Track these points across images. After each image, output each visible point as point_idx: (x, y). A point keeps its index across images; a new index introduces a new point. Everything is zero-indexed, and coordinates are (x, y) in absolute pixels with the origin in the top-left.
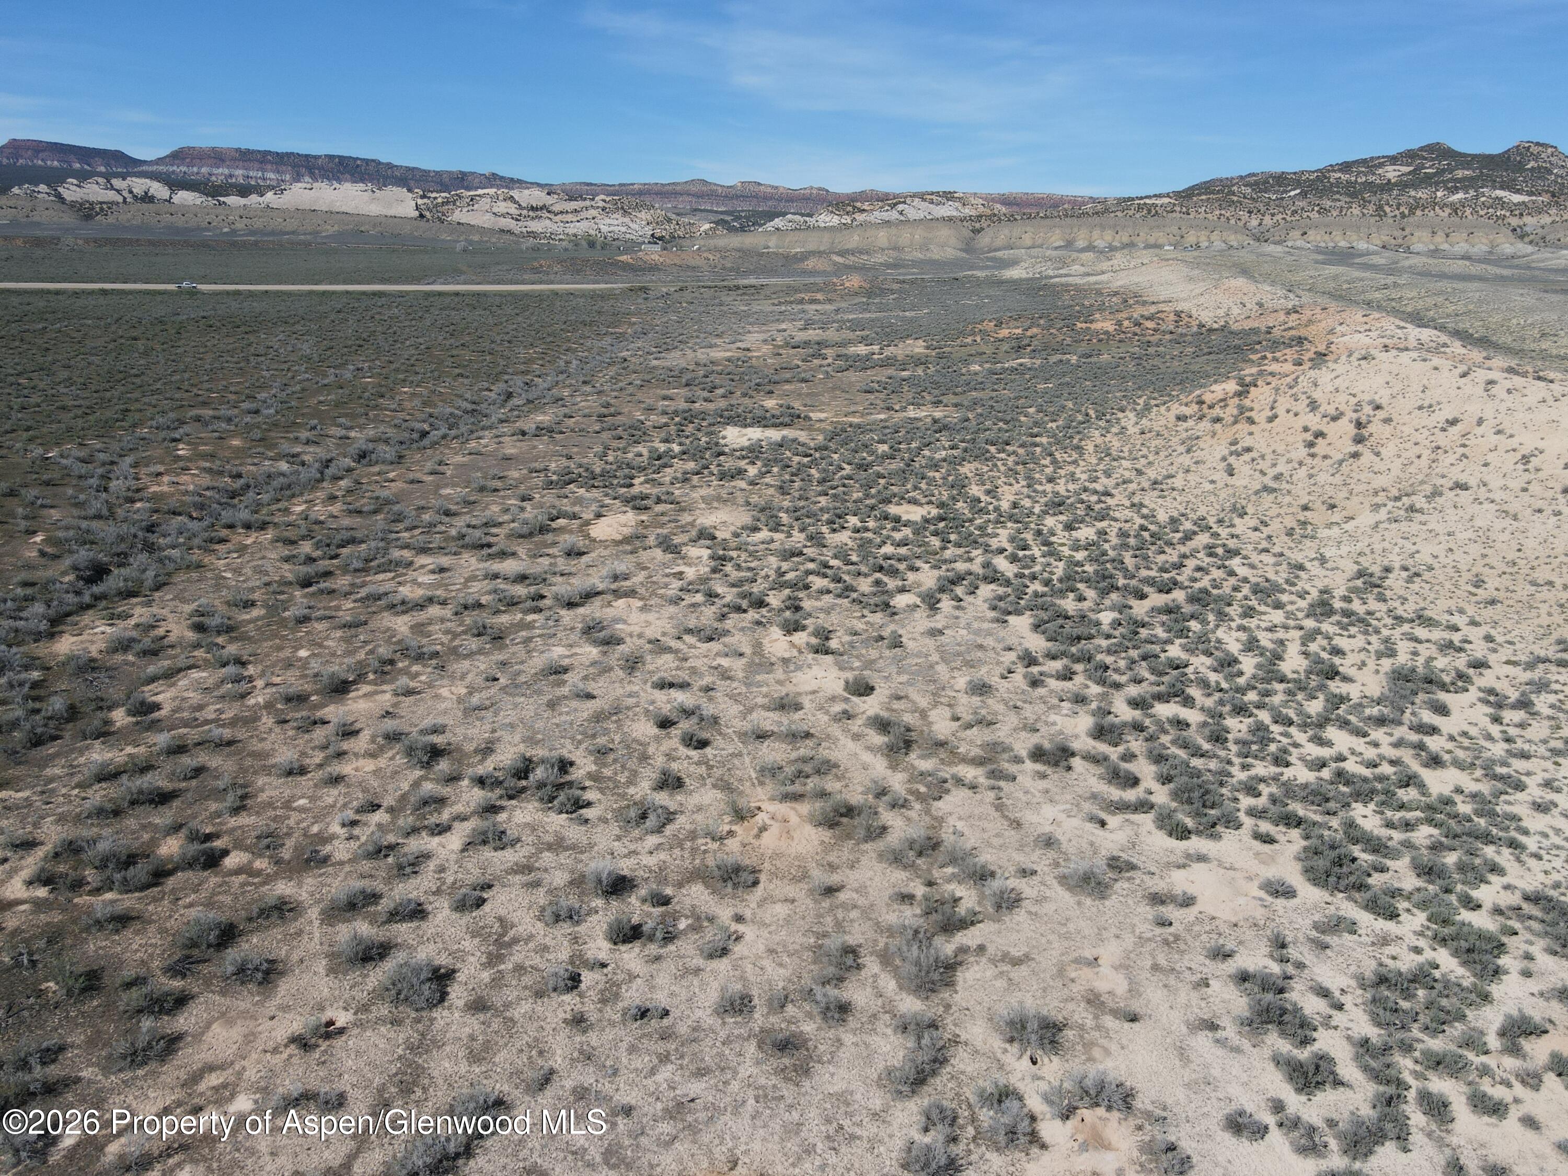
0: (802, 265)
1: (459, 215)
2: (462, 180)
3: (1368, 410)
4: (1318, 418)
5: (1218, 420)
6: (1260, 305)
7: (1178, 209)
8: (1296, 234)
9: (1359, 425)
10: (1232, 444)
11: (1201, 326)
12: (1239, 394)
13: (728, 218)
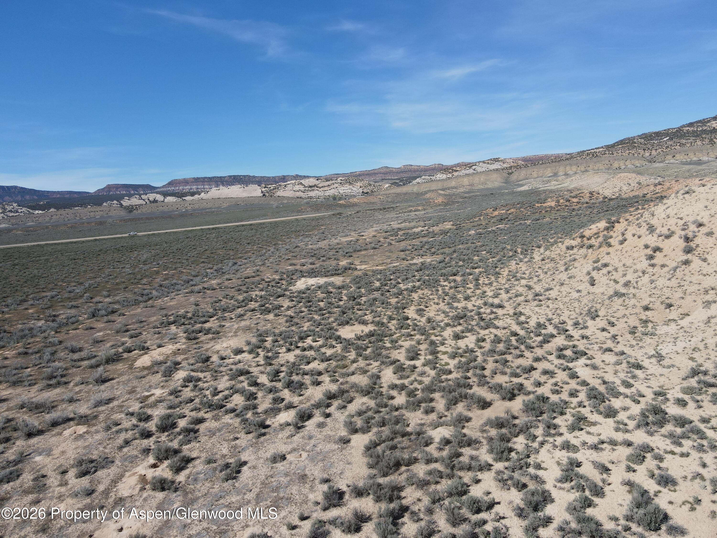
1: (280, 193)
2: (284, 179)
3: (693, 227)
4: (655, 237)
5: (591, 247)
6: (639, 183)
7: (607, 152)
8: (670, 157)
9: (687, 239)
10: (595, 262)
11: (605, 198)
12: (607, 229)
13: (398, 181)
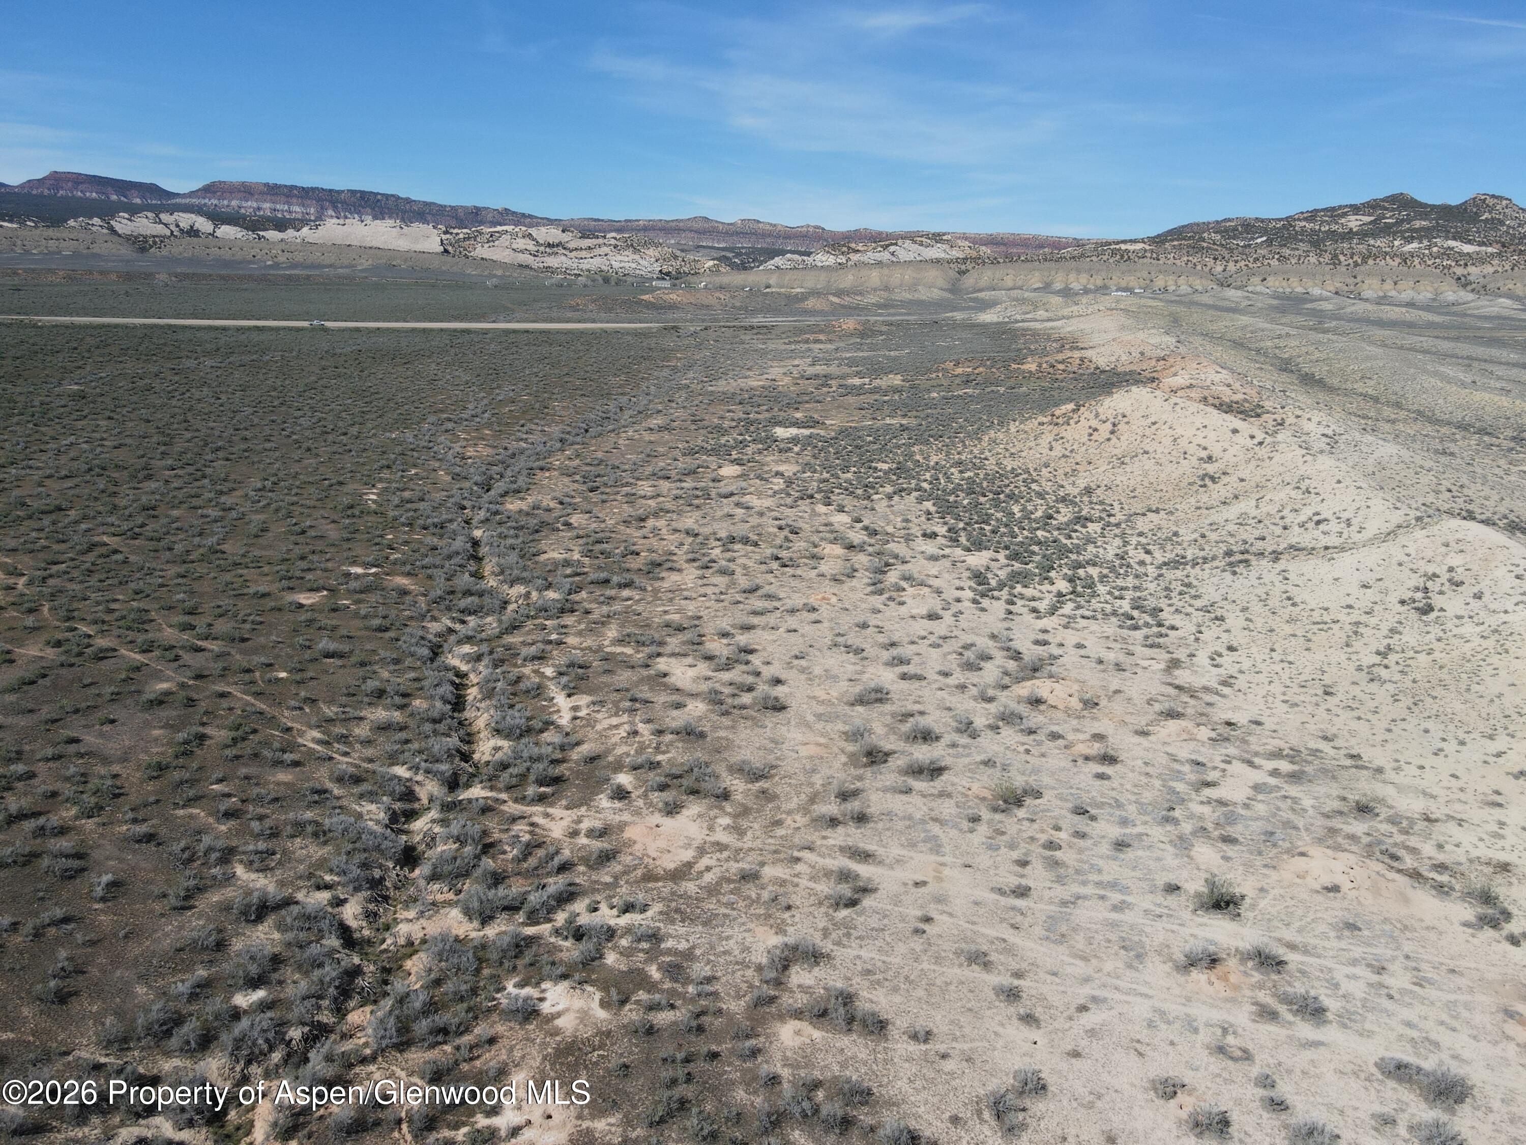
0: (802, 305)
1: (481, 251)
2: (476, 215)
4: (1097, 421)
7: (1149, 254)
8: (1256, 280)
10: (1056, 435)
11: (1096, 368)
13: (730, 255)
